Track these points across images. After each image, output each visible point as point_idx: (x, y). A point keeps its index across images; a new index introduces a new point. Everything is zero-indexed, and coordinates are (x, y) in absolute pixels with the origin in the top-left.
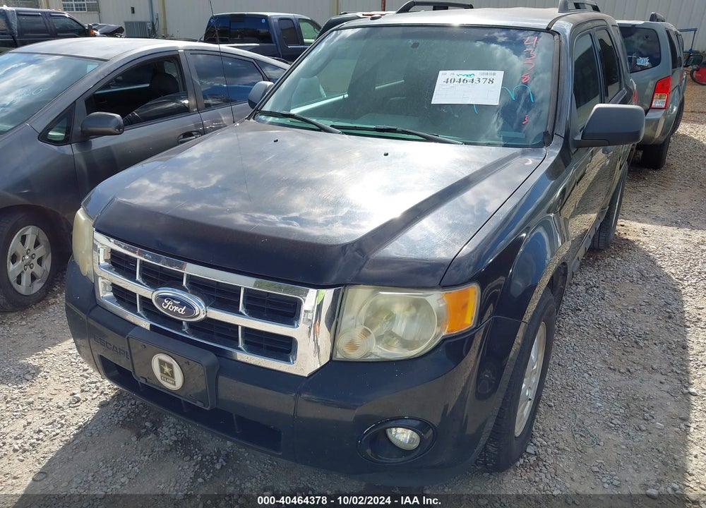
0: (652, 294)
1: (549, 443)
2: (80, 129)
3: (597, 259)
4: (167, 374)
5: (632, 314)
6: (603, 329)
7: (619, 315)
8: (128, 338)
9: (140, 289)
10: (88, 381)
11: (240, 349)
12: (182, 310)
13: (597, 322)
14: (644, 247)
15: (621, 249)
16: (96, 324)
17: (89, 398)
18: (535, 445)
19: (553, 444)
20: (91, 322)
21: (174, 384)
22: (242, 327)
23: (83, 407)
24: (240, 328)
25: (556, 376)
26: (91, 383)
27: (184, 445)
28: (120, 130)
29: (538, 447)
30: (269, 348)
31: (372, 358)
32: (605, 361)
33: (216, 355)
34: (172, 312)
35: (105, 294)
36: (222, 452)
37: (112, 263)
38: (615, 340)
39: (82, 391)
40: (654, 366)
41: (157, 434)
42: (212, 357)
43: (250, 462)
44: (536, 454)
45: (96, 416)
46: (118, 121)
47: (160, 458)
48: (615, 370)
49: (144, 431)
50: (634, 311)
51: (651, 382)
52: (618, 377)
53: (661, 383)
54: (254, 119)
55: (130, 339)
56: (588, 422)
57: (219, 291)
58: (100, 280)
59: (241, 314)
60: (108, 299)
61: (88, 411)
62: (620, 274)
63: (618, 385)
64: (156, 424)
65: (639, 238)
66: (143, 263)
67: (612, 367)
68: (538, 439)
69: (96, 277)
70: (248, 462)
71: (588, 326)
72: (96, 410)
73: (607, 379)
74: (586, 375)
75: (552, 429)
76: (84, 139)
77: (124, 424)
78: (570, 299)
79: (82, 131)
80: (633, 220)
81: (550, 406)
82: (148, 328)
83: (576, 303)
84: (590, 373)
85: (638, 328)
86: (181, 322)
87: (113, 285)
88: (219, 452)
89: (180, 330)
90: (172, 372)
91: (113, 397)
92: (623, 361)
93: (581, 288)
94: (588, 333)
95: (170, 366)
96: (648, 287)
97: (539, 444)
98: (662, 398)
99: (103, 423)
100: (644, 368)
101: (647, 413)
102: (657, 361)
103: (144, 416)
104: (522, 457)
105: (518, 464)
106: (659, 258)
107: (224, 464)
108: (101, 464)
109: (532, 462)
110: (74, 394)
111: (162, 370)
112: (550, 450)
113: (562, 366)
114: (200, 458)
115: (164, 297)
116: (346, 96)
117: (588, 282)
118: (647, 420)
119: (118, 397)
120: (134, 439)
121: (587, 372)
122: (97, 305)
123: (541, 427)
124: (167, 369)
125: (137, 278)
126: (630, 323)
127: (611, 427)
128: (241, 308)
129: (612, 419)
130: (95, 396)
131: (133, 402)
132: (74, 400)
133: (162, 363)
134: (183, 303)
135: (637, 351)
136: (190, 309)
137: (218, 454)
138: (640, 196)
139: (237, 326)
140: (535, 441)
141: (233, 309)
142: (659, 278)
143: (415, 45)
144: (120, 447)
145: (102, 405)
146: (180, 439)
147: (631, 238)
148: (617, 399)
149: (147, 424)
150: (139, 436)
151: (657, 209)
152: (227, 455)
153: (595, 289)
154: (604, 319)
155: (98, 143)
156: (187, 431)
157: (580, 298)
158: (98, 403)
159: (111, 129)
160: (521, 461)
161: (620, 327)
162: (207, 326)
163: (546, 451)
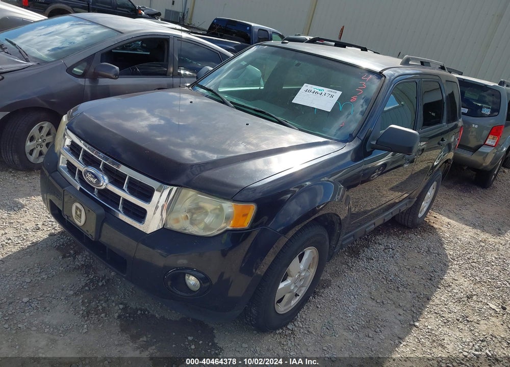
0: (428, 263)
1: (304, 327)
2: (93, 70)
3: (404, 233)
4: (78, 215)
5: (407, 271)
6: (381, 275)
7: (397, 269)
8: (64, 190)
9: (80, 166)
10: (49, 220)
11: (119, 211)
12: (94, 181)
13: (379, 269)
14: (441, 234)
15: (425, 231)
16: (52, 180)
17: (45, 229)
18: (295, 325)
19: (306, 328)
20: (50, 178)
21: (80, 222)
22: (123, 198)
23: (39, 233)
24: (121, 198)
25: (332, 292)
26: (50, 221)
27: (87, 268)
28: (117, 76)
29: (296, 326)
30: (134, 214)
31: (186, 232)
32: (371, 293)
33: (105, 210)
34: (90, 181)
35: (62, 164)
36: (106, 277)
37: (70, 148)
38: (385, 283)
39: (43, 224)
40: (401, 304)
41: (74, 258)
42: (102, 211)
43: (120, 287)
44: (292, 330)
45: (45, 240)
46: (116, 71)
47: (70, 271)
48: (374, 299)
49: (68, 255)
50: (409, 269)
51: (393, 312)
52: (374, 303)
53: (399, 314)
54: (192, 88)
55: (65, 191)
56: (336, 322)
57: (117, 175)
58: (62, 156)
59: (124, 190)
60: (63, 168)
61: (42, 236)
62: (413, 246)
63: (370, 308)
64: (76, 253)
65: (441, 228)
66: (85, 151)
67: (373, 297)
68: (298, 323)
69: (60, 153)
70: (119, 287)
71: (372, 270)
72: (46, 236)
73: (364, 303)
74: (352, 297)
75: (311, 320)
76: (94, 77)
77: (58, 248)
78: (369, 251)
79: (94, 72)
80: (445, 216)
81: (318, 307)
82: (78, 189)
83: (372, 255)
84: (356, 296)
85: (405, 280)
86: (94, 188)
87: (68, 160)
88: (105, 276)
89: (92, 193)
90: (81, 215)
91: (59, 232)
92: (382, 296)
93: (382, 247)
94: (370, 275)
95: (80, 211)
96: (428, 258)
97: (297, 325)
98: (394, 323)
99: (47, 244)
100: (394, 303)
101: (379, 328)
102: (405, 302)
103: (72, 247)
104: (282, 329)
105: (278, 332)
106: (447, 243)
107: (105, 284)
108: (36, 265)
109: (287, 333)
110: (38, 225)
111: (76, 212)
112: (302, 330)
113: (340, 287)
114: (92, 277)
115: (88, 171)
116: (262, 88)
117: (388, 244)
118: (377, 332)
119: (61, 233)
120: (60, 257)
121: (354, 296)
122: (57, 170)
123: (304, 317)
124: (78, 213)
125: (80, 159)
126: (401, 276)
127: (350, 329)
128: (125, 187)
129: (354, 325)
130: (49, 229)
131: (69, 238)
132: (36, 228)
133: (77, 208)
134: (96, 177)
135: (395, 293)
136: (99, 181)
137: (103, 278)
138: (460, 202)
139: (120, 197)
140: (296, 323)
141: (120, 186)
142: (438, 255)
143: (298, 65)
144: (50, 259)
145: (51, 235)
146: (86, 264)
147: (435, 226)
148: (365, 316)
149: (72, 252)
150: (64, 257)
151: (467, 214)
152: (108, 280)
153: (391, 250)
154: (386, 269)
155: (103, 82)
156: (92, 261)
157: (377, 253)
158: (48, 233)
159: (111, 75)
160: (281, 331)
161: (392, 276)
162: (105, 193)
163: (300, 330)
